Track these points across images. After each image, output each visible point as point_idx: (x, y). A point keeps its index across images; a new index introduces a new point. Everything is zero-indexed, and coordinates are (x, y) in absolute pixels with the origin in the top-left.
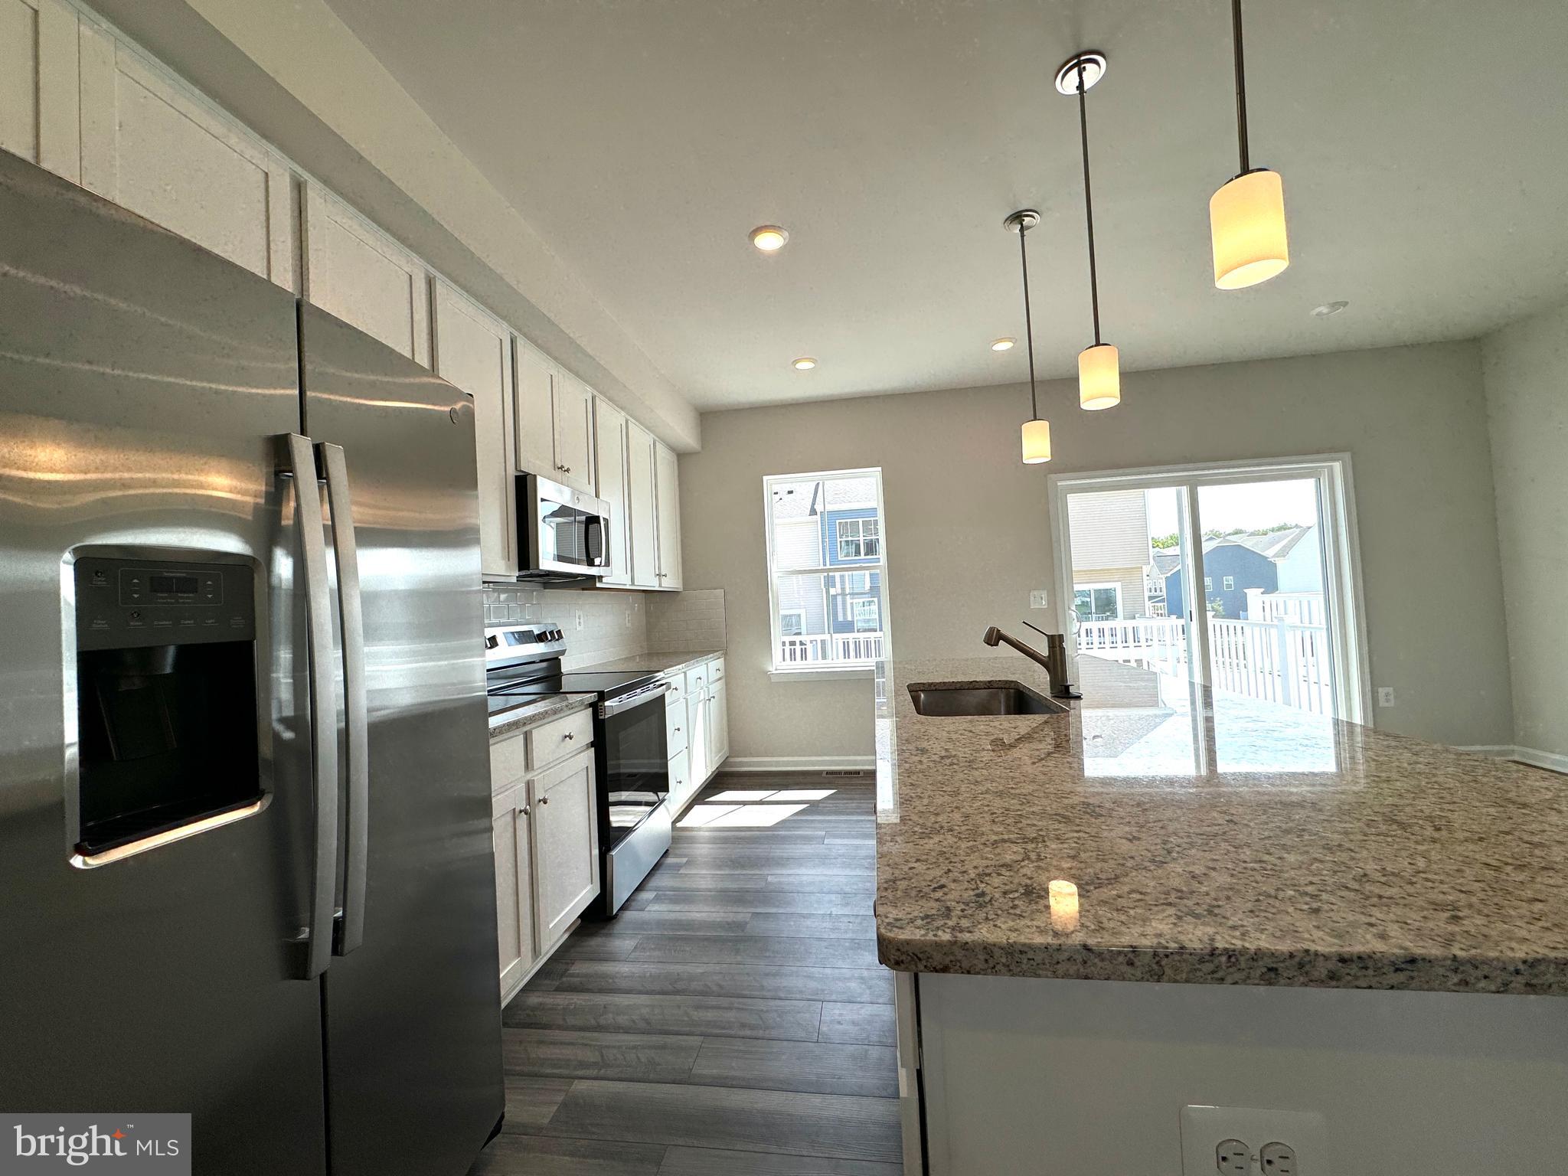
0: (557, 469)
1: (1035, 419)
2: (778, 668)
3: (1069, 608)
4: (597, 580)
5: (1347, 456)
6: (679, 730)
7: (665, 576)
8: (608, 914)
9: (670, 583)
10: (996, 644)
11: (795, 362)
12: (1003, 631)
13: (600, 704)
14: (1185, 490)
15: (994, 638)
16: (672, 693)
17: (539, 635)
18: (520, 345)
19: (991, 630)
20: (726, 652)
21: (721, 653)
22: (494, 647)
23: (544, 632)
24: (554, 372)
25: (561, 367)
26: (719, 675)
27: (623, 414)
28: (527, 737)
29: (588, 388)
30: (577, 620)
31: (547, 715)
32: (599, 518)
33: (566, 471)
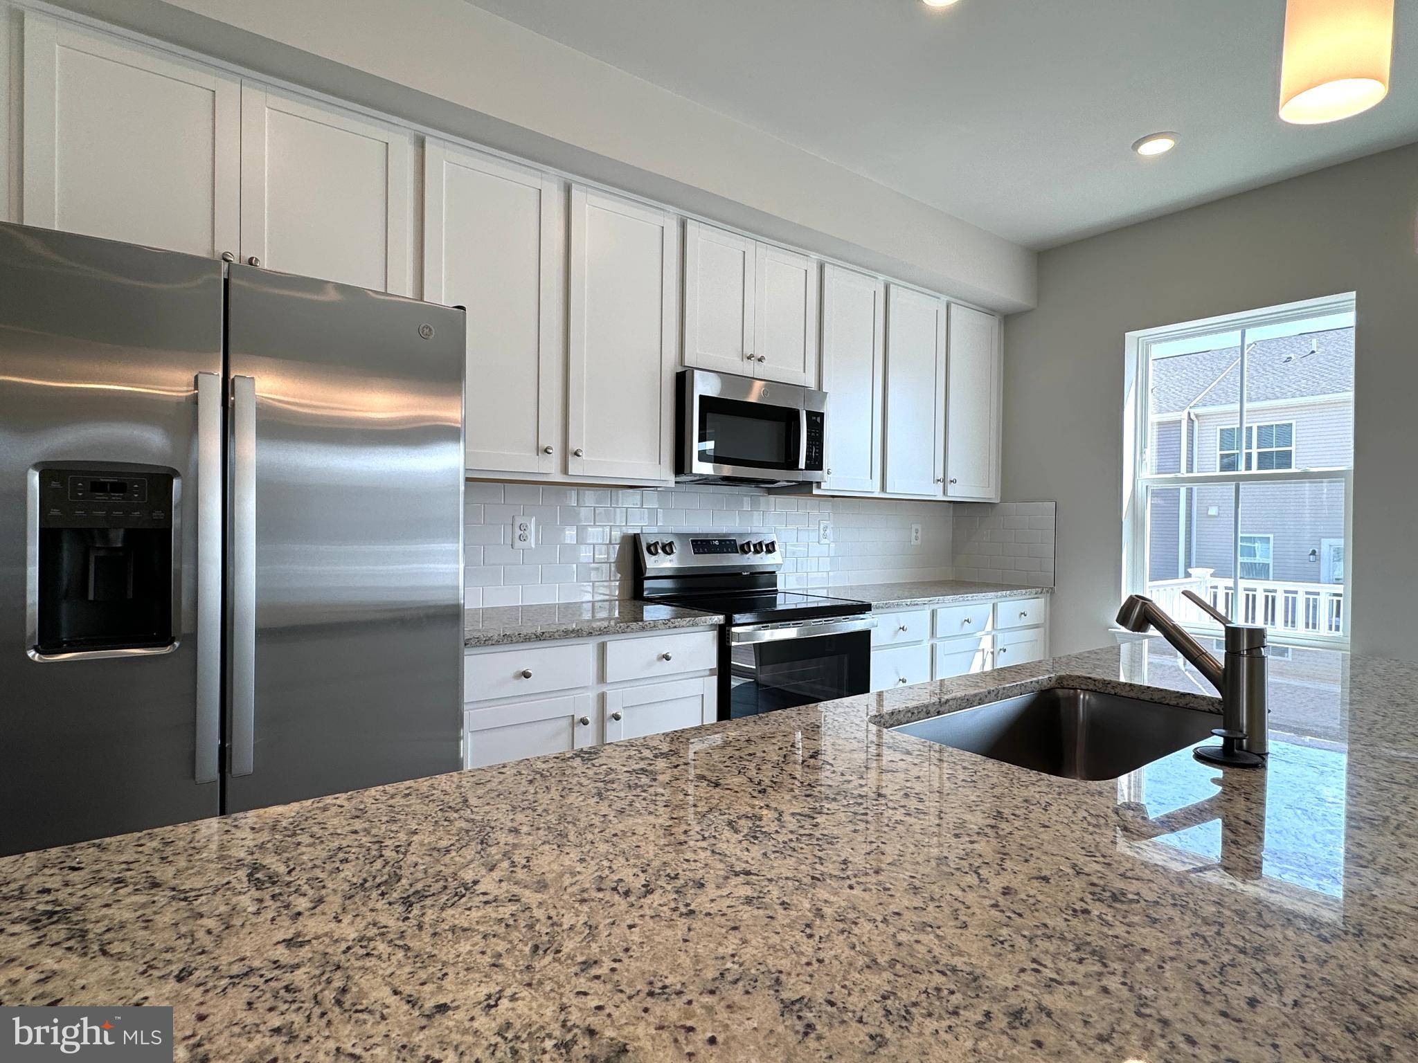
0: (745, 360)
4: (814, 485)
7: (954, 482)
9: (969, 492)
10: (1139, 626)
12: (1158, 606)
13: (727, 628)
15: (1138, 616)
16: (896, 632)
17: (742, 546)
18: (691, 227)
19: (1132, 601)
20: (1052, 592)
21: (1034, 591)
22: (669, 554)
23: (748, 544)
24: (750, 246)
25: (766, 240)
26: (1026, 621)
27: (882, 277)
28: (602, 649)
29: (815, 256)
30: (822, 532)
31: (629, 630)
32: (798, 412)
33: (760, 360)
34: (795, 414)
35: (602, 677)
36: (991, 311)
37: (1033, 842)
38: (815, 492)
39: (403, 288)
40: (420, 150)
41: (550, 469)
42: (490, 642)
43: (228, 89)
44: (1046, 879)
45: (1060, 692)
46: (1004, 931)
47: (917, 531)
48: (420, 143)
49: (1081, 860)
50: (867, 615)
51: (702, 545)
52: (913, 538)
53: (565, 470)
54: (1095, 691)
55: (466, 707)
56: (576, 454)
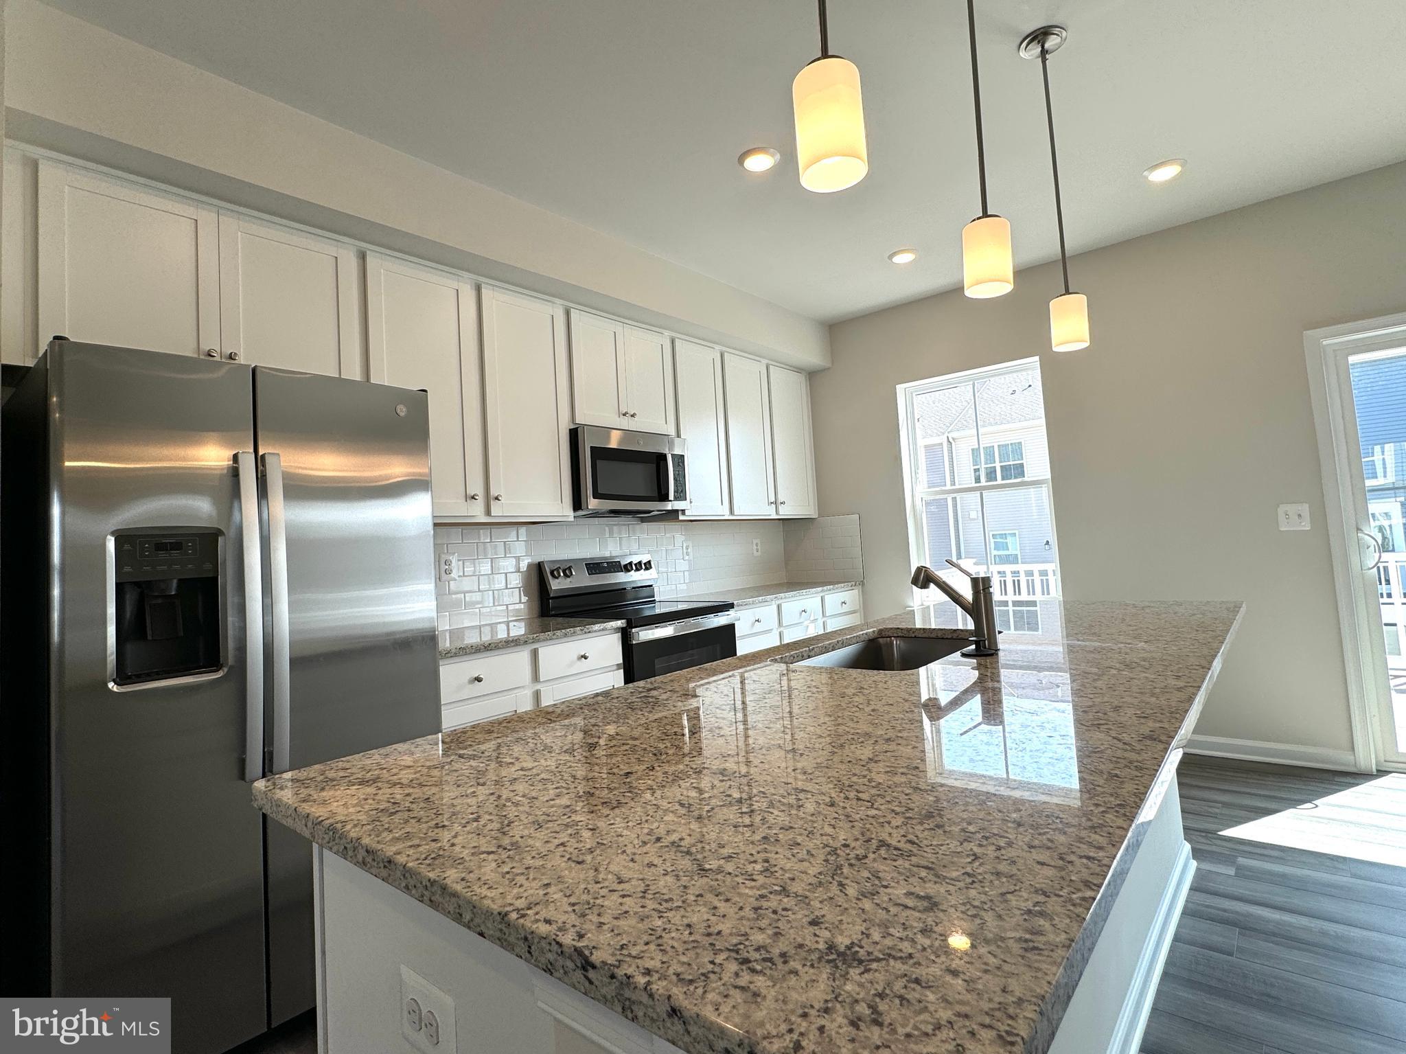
0: (622, 416)
1: (1067, 292)
4: (680, 513)
7: (784, 503)
9: (795, 511)
10: (925, 586)
11: (891, 257)
12: (932, 571)
13: (631, 630)
15: (923, 579)
16: (753, 625)
17: (626, 566)
18: (574, 315)
19: (919, 570)
20: (863, 584)
21: (850, 584)
22: (569, 577)
23: (630, 563)
24: (618, 328)
25: (630, 322)
26: (846, 608)
27: (718, 347)
28: (535, 654)
29: (667, 333)
30: (685, 551)
31: (555, 637)
32: (665, 455)
33: (632, 416)
34: (662, 458)
35: (536, 677)
36: (798, 370)
37: (883, 695)
38: (681, 517)
39: (354, 373)
40: (361, 261)
41: (476, 512)
42: (449, 655)
43: (207, 217)
44: (892, 705)
45: (881, 640)
46: (877, 721)
47: (757, 545)
48: (362, 257)
49: (907, 697)
50: (732, 612)
51: (595, 567)
52: (755, 552)
53: (488, 513)
54: (903, 637)
55: (443, 708)
56: (497, 498)
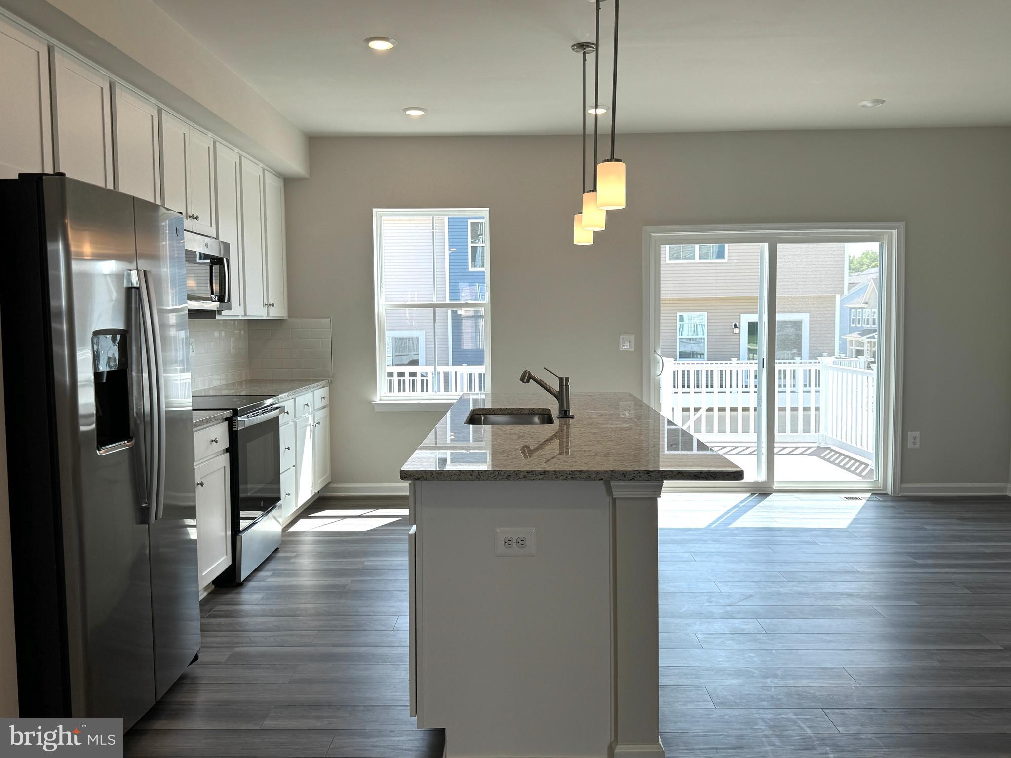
0: (188, 218)
2: (382, 398)
3: (655, 352)
5: (902, 225)
6: (289, 448)
7: (273, 305)
8: (237, 581)
9: (277, 312)
10: (528, 382)
11: (406, 110)
12: (534, 373)
13: (234, 419)
14: (766, 246)
15: (527, 378)
18: (164, 116)
19: (525, 372)
20: (331, 381)
24: (186, 130)
25: (192, 124)
29: (210, 135)
31: (203, 423)
33: (196, 218)
34: (221, 259)
36: (281, 175)
38: (218, 317)
47: (233, 343)
52: (232, 349)
